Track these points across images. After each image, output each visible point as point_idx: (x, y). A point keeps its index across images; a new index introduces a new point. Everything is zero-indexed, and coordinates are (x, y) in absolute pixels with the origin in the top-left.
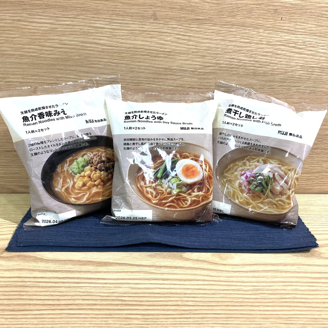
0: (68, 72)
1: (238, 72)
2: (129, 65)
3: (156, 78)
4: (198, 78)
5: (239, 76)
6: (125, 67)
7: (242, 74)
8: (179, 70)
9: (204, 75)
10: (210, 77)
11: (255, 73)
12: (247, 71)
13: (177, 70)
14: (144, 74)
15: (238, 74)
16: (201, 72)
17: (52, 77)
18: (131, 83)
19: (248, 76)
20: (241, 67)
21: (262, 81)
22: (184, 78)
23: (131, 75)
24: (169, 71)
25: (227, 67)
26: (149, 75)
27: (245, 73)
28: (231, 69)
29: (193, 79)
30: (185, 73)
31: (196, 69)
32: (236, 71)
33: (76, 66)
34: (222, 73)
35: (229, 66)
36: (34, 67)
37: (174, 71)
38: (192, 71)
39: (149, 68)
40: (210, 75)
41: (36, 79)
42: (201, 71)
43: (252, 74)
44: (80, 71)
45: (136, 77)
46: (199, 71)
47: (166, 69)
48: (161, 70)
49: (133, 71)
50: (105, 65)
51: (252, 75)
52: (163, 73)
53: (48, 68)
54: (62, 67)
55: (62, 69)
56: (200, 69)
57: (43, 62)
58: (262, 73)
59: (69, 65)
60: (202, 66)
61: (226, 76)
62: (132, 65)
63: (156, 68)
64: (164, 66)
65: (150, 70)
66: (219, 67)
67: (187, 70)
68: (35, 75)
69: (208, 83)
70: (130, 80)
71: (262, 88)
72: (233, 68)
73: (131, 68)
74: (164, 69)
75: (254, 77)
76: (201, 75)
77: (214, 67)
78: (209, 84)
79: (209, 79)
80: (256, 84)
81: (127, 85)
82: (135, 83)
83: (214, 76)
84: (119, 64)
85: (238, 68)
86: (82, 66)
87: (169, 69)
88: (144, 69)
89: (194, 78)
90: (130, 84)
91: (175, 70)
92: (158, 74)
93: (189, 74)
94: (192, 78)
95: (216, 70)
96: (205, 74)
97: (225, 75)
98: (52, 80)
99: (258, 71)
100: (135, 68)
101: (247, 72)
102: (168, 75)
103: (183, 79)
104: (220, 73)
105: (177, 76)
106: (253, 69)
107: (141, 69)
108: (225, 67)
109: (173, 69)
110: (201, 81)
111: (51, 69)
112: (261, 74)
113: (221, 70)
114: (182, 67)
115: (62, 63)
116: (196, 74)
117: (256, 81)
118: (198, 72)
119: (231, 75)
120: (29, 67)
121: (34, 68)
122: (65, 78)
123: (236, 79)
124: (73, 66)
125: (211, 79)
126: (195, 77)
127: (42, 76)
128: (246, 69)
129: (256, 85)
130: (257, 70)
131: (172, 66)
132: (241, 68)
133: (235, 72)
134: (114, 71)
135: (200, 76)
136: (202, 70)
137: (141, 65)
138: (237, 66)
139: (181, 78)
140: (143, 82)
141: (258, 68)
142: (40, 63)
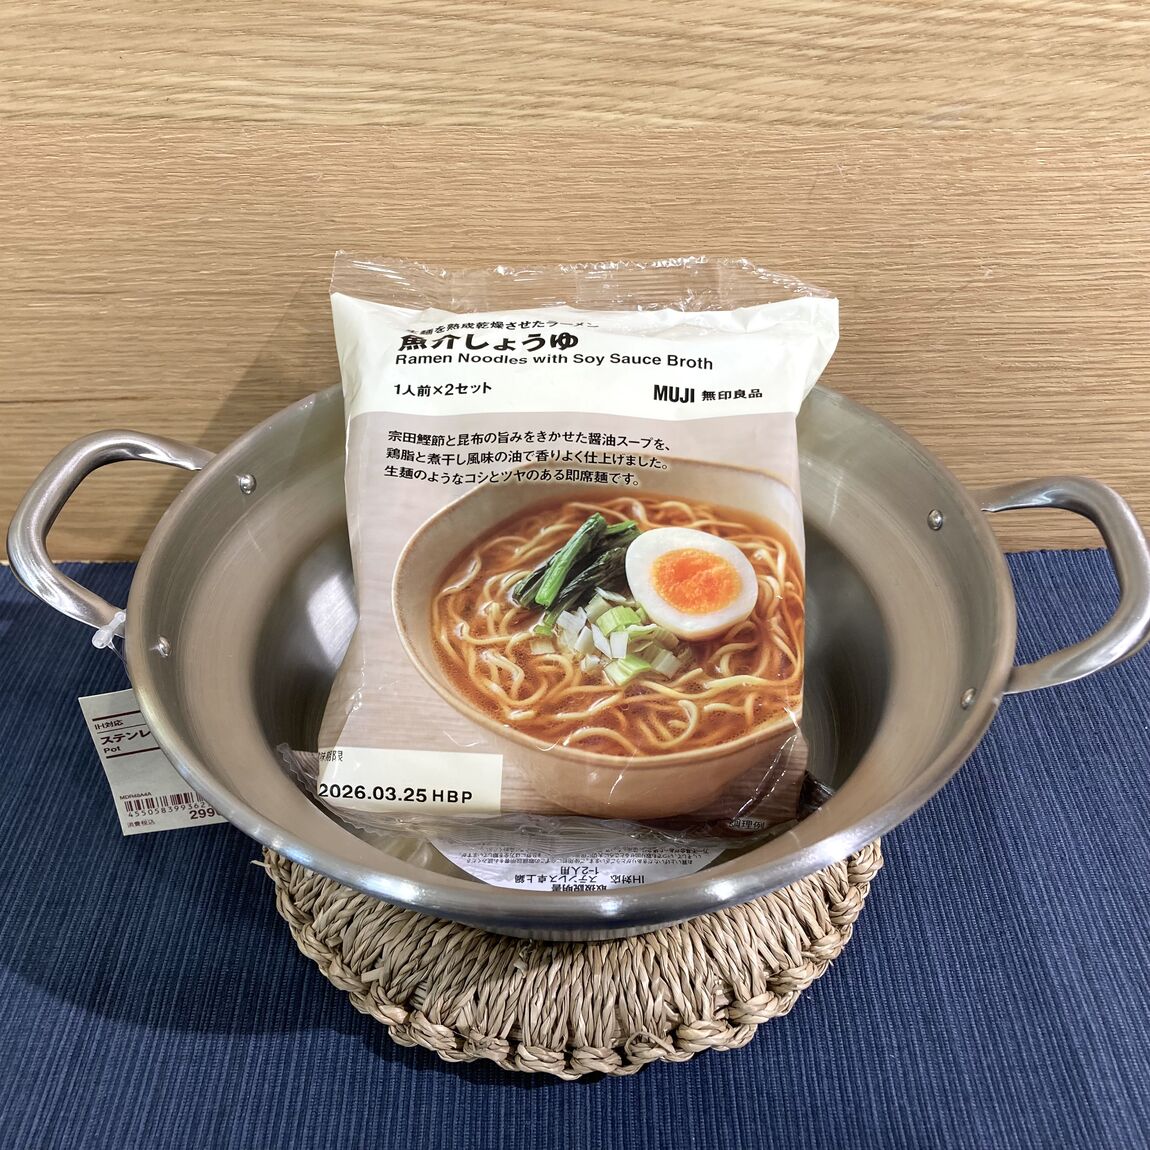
0: (212, 61)
1: (1018, 44)
2: (494, 22)
3: (623, 82)
4: (820, 77)
5: (1021, 61)
6: (476, 33)
7: (1035, 55)
8: (732, 40)
9: (851, 60)
10: (882, 69)
11: (1104, 46)
12: (1064, 35)
13: (721, 40)
14: (563, 62)
15: (1018, 54)
16: (839, 48)
17: (144, 87)
18: (503, 105)
19: (1069, 62)
20: (1038, 20)
21: (1133, 83)
22: (752, 77)
23: (504, 67)
24: (681, 48)
25: (966, 22)
26: (589, 66)
27: (1053, 48)
28: (983, 32)
29: (800, 83)
30: (761, 55)
31: (814, 33)
32: (1009, 38)
33: (248, 32)
34: (941, 51)
35: (976, 16)
36: (54, 41)
37: (709, 43)
38: (796, 46)
39: (589, 33)
40: (878, 60)
41: (71, 99)
42: (839, 41)
43: (1088, 49)
44: (265, 58)
45: (525, 78)
46: (827, 41)
47: (671, 36)
48: (644, 40)
49: (511, 52)
50: (379, 26)
51: (1084, 56)
52: (653, 55)
53: (120, 46)
54: (183, 41)
55: (185, 49)
56: (832, 33)
57: (91, 17)
58: (1137, 46)
59: (214, 30)
60: (844, 16)
61: (959, 63)
62: (506, 21)
63: (623, 33)
64: (661, 23)
65: (594, 41)
66: (927, 20)
67: (771, 38)
68: (65, 82)
69: (866, 98)
70: (500, 92)
71: (1129, 119)
72: (993, 22)
73: (505, 35)
74: (658, 35)
75: (1093, 66)
76: (838, 61)
77: (904, 20)
78: (873, 102)
79: (874, 81)
80: (1099, 102)
81: (486, 114)
82: (522, 107)
83: (901, 64)
84: (447, 17)
85: (1018, 24)
86: (273, 35)
87: (682, 36)
88: (566, 39)
89: (803, 77)
90: (500, 110)
91: (712, 39)
92: (630, 60)
93: (778, 56)
94: (792, 75)
95: (913, 36)
96: (855, 55)
97: (953, 60)
98: (146, 103)
99: (1119, 36)
100: (523, 36)
101: (1066, 44)
102: (676, 63)
103: (753, 81)
104: (930, 51)
105: (722, 68)
106: (1092, 28)
107: (552, 41)
108: (955, 21)
109: (703, 38)
110: (836, 89)
111: (134, 50)
112: (1129, 51)
113: (935, 36)
114: (747, 26)
115: (179, 21)
116: (811, 58)
117: (1103, 87)
118: (823, 47)
119: (983, 58)
120: (33, 41)
121: (54, 45)
122: (201, 90)
123: (1005, 77)
124: (230, 32)
125: (886, 79)
126: (806, 71)
127: (97, 84)
128: (1062, 28)
129: (1100, 105)
130: (1112, 30)
131: (698, 23)
132: (1035, 25)
133: (1001, 45)
134: (427, 55)
135: (831, 69)
136: (844, 36)
137: (549, 21)
138: (1017, 15)
139: (741, 78)
140: (559, 103)
141: (1120, 19)
142: (79, 24)
